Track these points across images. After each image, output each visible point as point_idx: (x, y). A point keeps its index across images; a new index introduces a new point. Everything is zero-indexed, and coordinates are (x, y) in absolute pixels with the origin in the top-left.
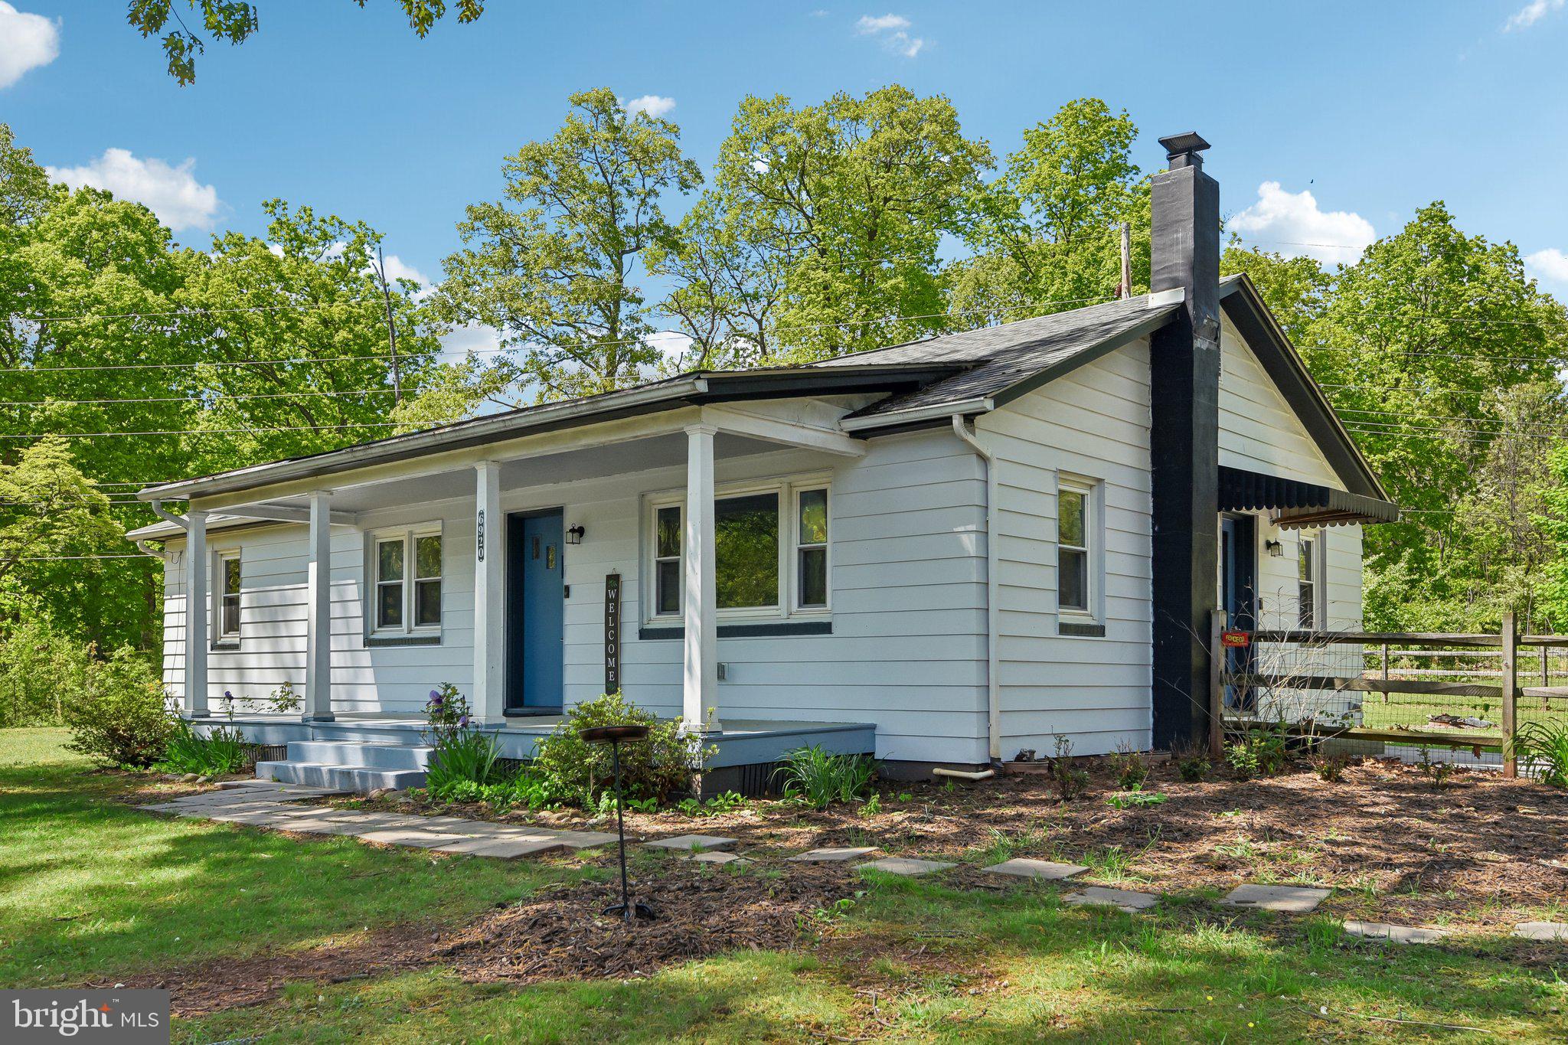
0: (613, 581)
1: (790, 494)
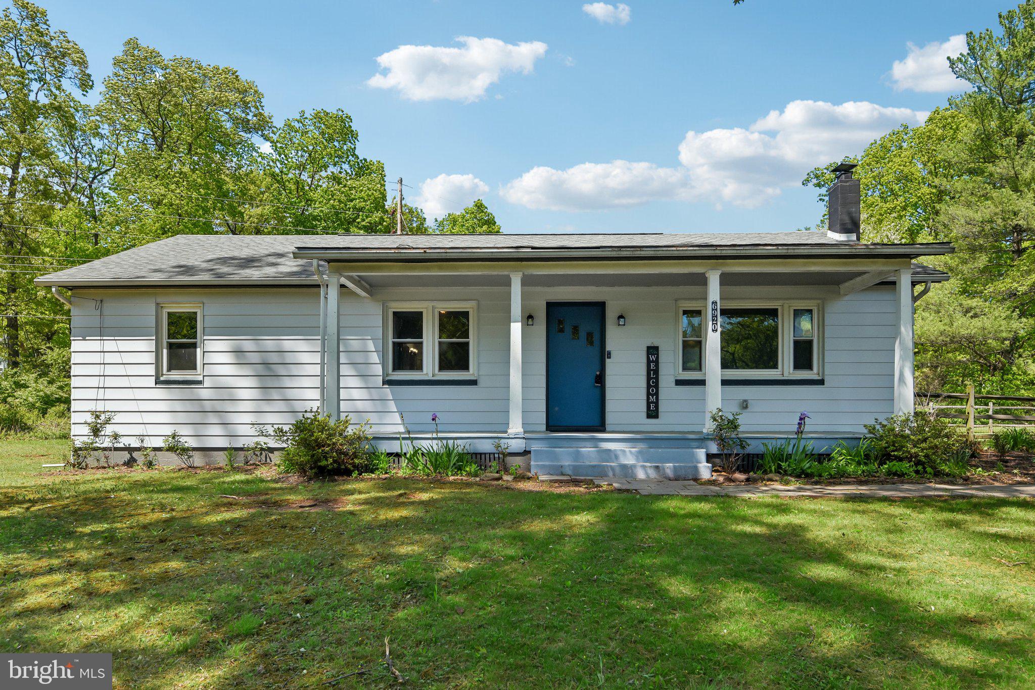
0: (653, 351)
1: (789, 311)
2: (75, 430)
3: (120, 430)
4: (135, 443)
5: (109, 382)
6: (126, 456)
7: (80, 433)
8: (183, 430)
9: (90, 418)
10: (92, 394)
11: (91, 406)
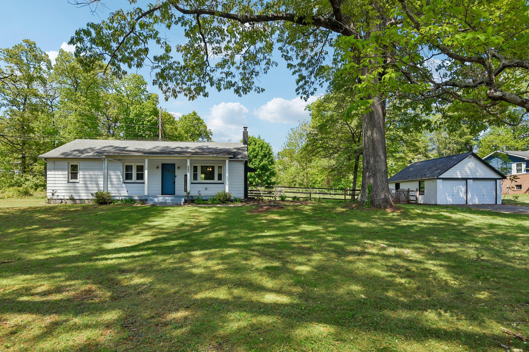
0: (186, 176)
1: (217, 166)
2: (48, 194)
3: (59, 194)
4: (63, 198)
5: (56, 182)
6: (60, 201)
7: (49, 195)
8: (74, 195)
9: (52, 191)
10: (52, 185)
11: (52, 188)
